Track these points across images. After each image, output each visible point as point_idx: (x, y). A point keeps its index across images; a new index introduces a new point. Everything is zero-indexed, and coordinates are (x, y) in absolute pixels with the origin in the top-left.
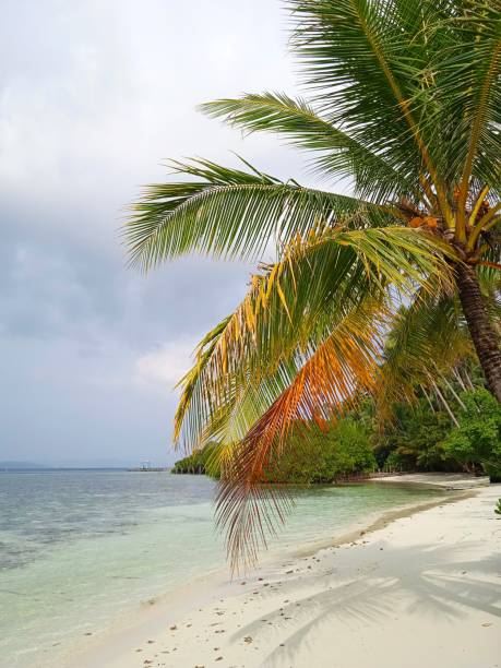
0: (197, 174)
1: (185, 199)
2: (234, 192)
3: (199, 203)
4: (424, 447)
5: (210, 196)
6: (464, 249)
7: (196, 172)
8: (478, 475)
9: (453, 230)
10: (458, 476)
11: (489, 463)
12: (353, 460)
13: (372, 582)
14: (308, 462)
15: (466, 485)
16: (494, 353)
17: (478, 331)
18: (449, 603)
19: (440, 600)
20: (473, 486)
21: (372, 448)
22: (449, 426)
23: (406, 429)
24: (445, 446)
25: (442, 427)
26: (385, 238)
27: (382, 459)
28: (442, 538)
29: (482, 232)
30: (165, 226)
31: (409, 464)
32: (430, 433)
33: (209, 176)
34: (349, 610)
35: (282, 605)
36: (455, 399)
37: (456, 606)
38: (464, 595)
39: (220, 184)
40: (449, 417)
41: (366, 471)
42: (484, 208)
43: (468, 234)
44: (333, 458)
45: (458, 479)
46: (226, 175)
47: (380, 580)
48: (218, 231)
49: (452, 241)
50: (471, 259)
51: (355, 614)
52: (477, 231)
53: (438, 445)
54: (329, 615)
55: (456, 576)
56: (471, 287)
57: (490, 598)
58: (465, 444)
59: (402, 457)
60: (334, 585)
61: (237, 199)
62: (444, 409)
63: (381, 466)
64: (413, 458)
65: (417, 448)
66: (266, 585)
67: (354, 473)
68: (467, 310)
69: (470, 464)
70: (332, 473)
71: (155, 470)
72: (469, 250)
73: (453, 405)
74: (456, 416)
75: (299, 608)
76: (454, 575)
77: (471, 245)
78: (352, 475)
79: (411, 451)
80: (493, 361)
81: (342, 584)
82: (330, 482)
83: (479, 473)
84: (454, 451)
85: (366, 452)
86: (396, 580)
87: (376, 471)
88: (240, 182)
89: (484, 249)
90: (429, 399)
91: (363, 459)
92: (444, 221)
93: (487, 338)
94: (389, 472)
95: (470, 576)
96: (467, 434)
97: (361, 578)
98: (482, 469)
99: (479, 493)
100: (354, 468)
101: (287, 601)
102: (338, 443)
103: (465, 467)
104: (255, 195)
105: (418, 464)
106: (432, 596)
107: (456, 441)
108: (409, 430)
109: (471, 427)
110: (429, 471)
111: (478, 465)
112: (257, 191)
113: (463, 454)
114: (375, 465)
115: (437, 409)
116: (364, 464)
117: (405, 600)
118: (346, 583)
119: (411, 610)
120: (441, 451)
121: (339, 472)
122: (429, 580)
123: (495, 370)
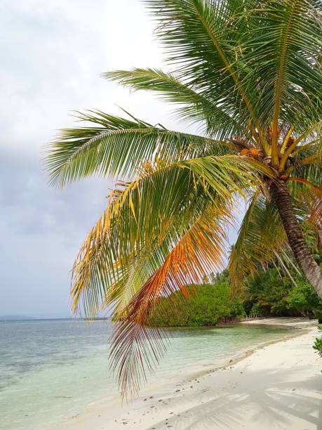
0: (96, 122)
1: (89, 139)
2: (122, 135)
3: (99, 141)
4: (275, 301)
5: (106, 137)
6: (278, 170)
7: (95, 120)
8: (311, 319)
9: (270, 157)
10: (299, 319)
11: (318, 311)
12: (229, 310)
13: (231, 397)
14: (200, 312)
15: (303, 325)
16: (300, 240)
17: (288, 226)
18: (281, 413)
19: (275, 410)
20: (307, 326)
21: (241, 302)
22: (290, 286)
23: (263, 289)
24: (288, 300)
25: (286, 287)
26: (215, 162)
27: (248, 309)
28: (283, 364)
29: (289, 158)
30: (75, 157)
31: (266, 312)
32: (279, 291)
33: (104, 123)
34: (213, 419)
35: (168, 416)
36: (294, 269)
37: (286, 415)
38: (292, 406)
39: (112, 129)
40: (290, 280)
41: (238, 317)
42: (291, 142)
43: (280, 159)
44: (216, 309)
45: (298, 321)
46: (116, 122)
47: (237, 396)
48: (112, 160)
49: (270, 164)
50: (283, 176)
51: (217, 422)
52: (286, 157)
53: (284, 299)
54: (198, 424)
55: (288, 392)
56: (283, 196)
57: (309, 409)
58: (301, 298)
59: (261, 307)
60: (205, 401)
61: (124, 138)
62: (287, 275)
63: (248, 313)
64: (268, 308)
65: (271, 301)
66: (160, 401)
67: (230, 319)
68: (281, 211)
69: (305, 311)
70: (215, 319)
71: (101, 319)
72: (281, 170)
73: (293, 273)
74: (295, 280)
75: (179, 418)
76: (287, 391)
77: (282, 166)
78: (229, 319)
79: (267, 304)
80: (300, 246)
81: (211, 399)
82: (214, 325)
83: (311, 317)
84: (293, 303)
85: (238, 304)
86: (248, 396)
87: (245, 317)
88: (126, 128)
89: (291, 169)
90: (278, 269)
91: (236, 309)
92: (263, 151)
93: (295, 230)
94: (254, 317)
95: (298, 392)
96: (302, 292)
97: (224, 394)
98: (313, 314)
99: (311, 330)
100: (230, 315)
101: (172, 413)
102: (219, 299)
103: (303, 313)
104: (137, 137)
105: (272, 311)
106: (270, 407)
107: (295, 296)
108: (265, 290)
109: (305, 287)
110: (280, 316)
111: (310, 312)
112: (138, 133)
113: (300, 305)
114: (244, 313)
115: (283, 276)
116: (236, 312)
117: (252, 411)
118: (214, 398)
119: (255, 419)
120: (286, 303)
121: (220, 318)
122: (269, 395)
123: (301, 252)
